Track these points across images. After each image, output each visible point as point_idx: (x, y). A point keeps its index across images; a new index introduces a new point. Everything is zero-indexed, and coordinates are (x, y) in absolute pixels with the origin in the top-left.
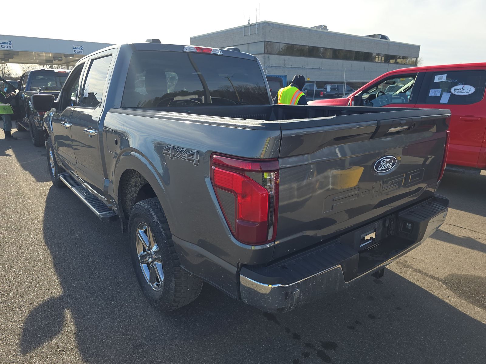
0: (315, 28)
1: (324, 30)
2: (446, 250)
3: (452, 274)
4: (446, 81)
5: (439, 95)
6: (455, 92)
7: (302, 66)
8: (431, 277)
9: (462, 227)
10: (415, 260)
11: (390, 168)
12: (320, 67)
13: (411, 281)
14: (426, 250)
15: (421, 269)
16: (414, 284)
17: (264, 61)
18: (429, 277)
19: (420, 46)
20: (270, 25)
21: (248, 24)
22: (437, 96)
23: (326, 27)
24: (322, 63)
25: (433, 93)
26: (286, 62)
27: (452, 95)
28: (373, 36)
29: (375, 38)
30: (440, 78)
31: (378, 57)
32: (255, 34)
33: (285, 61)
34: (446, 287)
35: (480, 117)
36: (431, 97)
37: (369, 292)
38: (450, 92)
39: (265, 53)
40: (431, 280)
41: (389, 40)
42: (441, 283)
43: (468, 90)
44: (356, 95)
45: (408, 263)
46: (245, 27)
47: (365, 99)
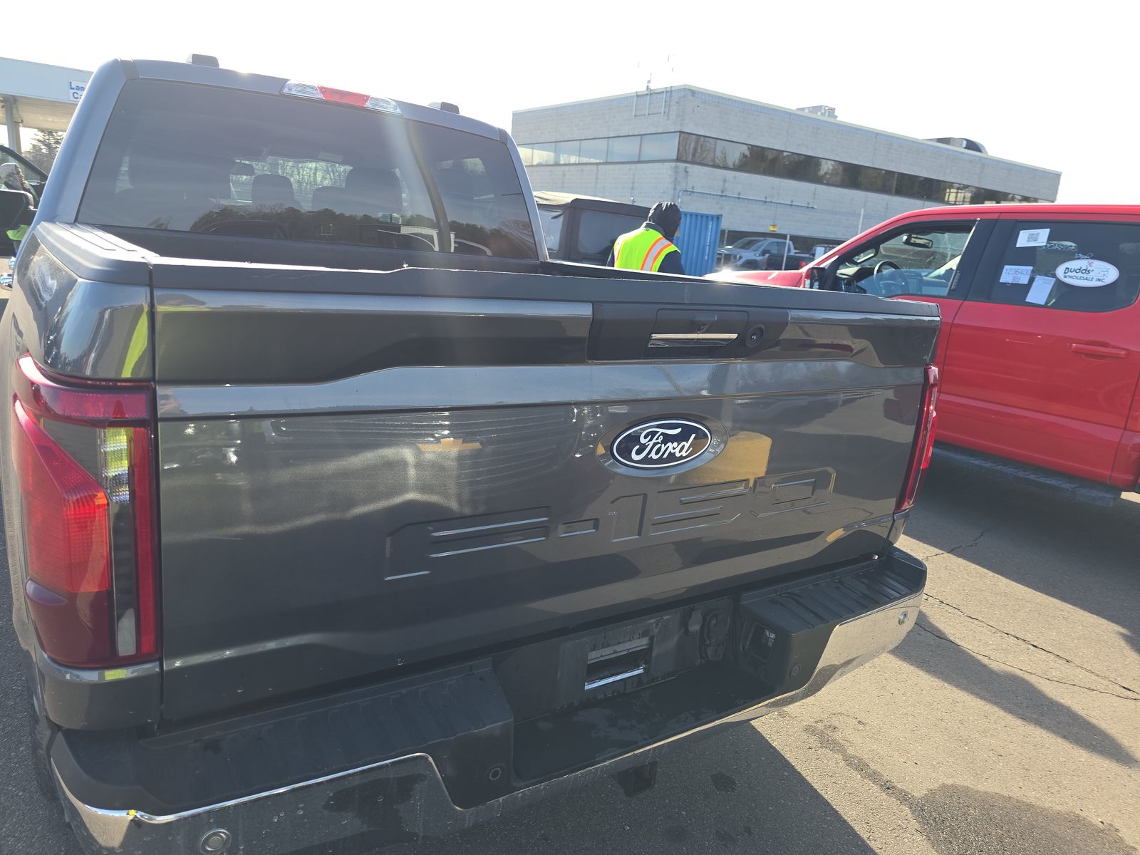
0: (807, 111)
1: (826, 118)
2: (964, 707)
3: (952, 785)
4: (1046, 246)
5: (1026, 282)
6: (1065, 277)
7: (766, 198)
8: (888, 787)
9: (1035, 644)
10: (861, 727)
11: (682, 458)
12: (808, 204)
13: (822, 793)
14: (906, 701)
15: (866, 757)
16: (827, 803)
17: (676, 179)
18: (881, 786)
19: (1061, 173)
20: (696, 95)
21: (646, 89)
22: (1020, 283)
23: (833, 110)
24: (815, 194)
25: (1012, 274)
26: (726, 185)
27: (1060, 284)
28: (946, 141)
29: (952, 145)
30: (1030, 239)
31: (957, 193)
32: (658, 113)
33: (725, 181)
34: (917, 826)
35: (1125, 349)
36: (1004, 284)
37: (684, 813)
38: (1054, 276)
39: (679, 160)
40: (884, 796)
41: (986, 153)
42: (907, 810)
43: (1102, 273)
44: (822, 266)
45: (838, 736)
46: (637, 96)
47: (845, 279)
